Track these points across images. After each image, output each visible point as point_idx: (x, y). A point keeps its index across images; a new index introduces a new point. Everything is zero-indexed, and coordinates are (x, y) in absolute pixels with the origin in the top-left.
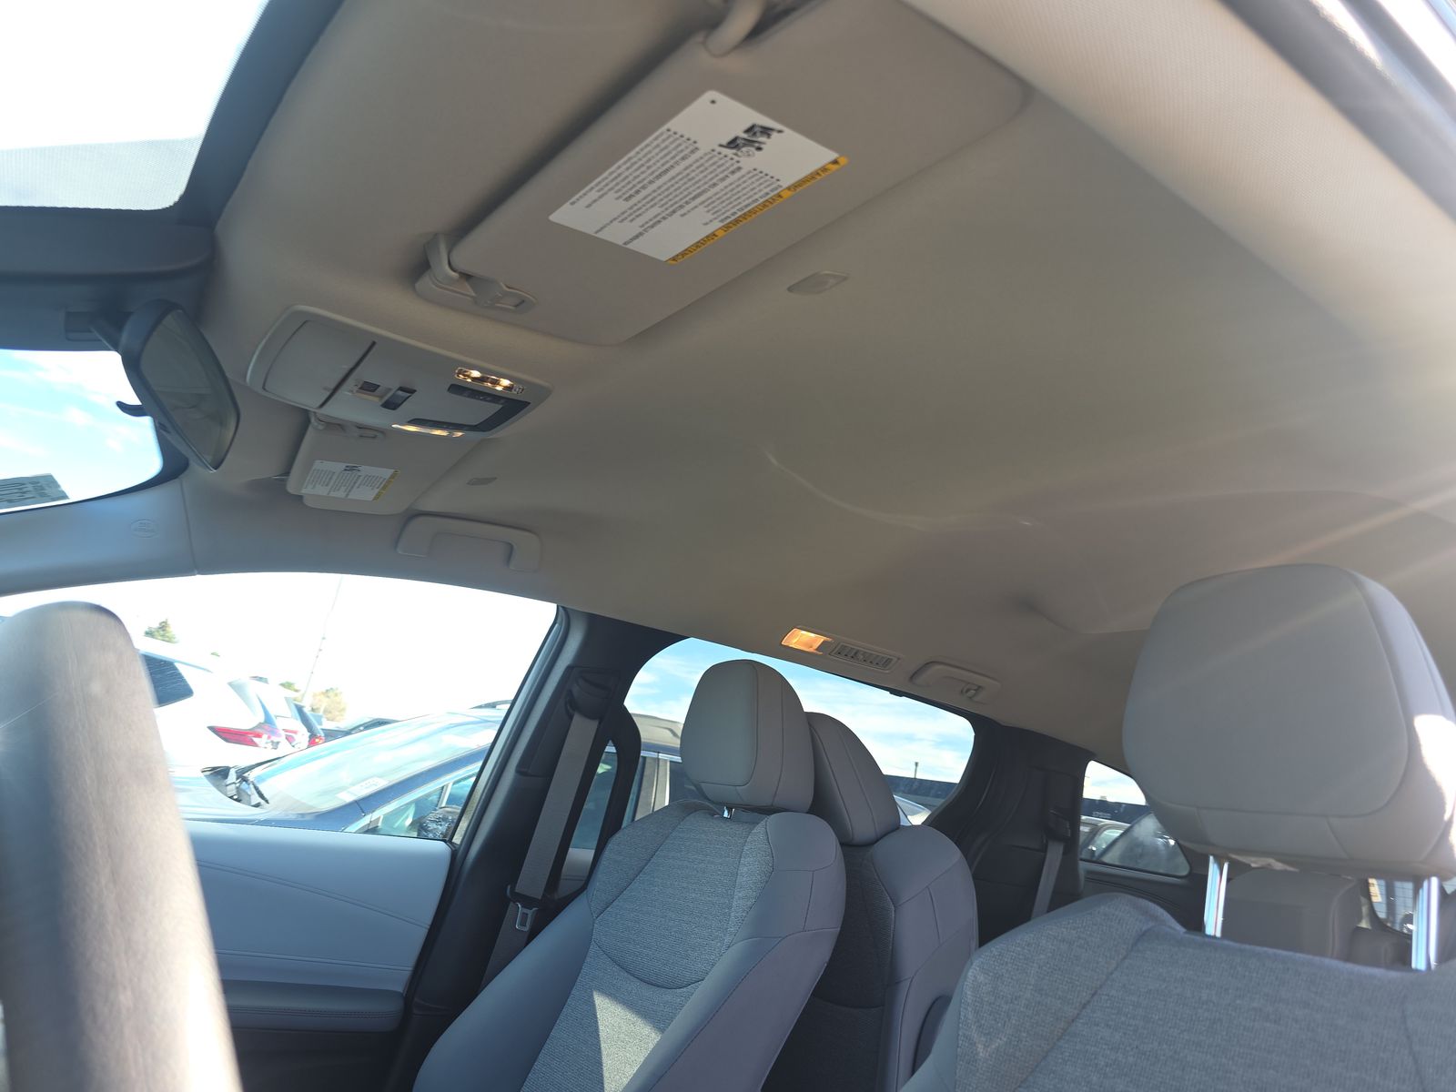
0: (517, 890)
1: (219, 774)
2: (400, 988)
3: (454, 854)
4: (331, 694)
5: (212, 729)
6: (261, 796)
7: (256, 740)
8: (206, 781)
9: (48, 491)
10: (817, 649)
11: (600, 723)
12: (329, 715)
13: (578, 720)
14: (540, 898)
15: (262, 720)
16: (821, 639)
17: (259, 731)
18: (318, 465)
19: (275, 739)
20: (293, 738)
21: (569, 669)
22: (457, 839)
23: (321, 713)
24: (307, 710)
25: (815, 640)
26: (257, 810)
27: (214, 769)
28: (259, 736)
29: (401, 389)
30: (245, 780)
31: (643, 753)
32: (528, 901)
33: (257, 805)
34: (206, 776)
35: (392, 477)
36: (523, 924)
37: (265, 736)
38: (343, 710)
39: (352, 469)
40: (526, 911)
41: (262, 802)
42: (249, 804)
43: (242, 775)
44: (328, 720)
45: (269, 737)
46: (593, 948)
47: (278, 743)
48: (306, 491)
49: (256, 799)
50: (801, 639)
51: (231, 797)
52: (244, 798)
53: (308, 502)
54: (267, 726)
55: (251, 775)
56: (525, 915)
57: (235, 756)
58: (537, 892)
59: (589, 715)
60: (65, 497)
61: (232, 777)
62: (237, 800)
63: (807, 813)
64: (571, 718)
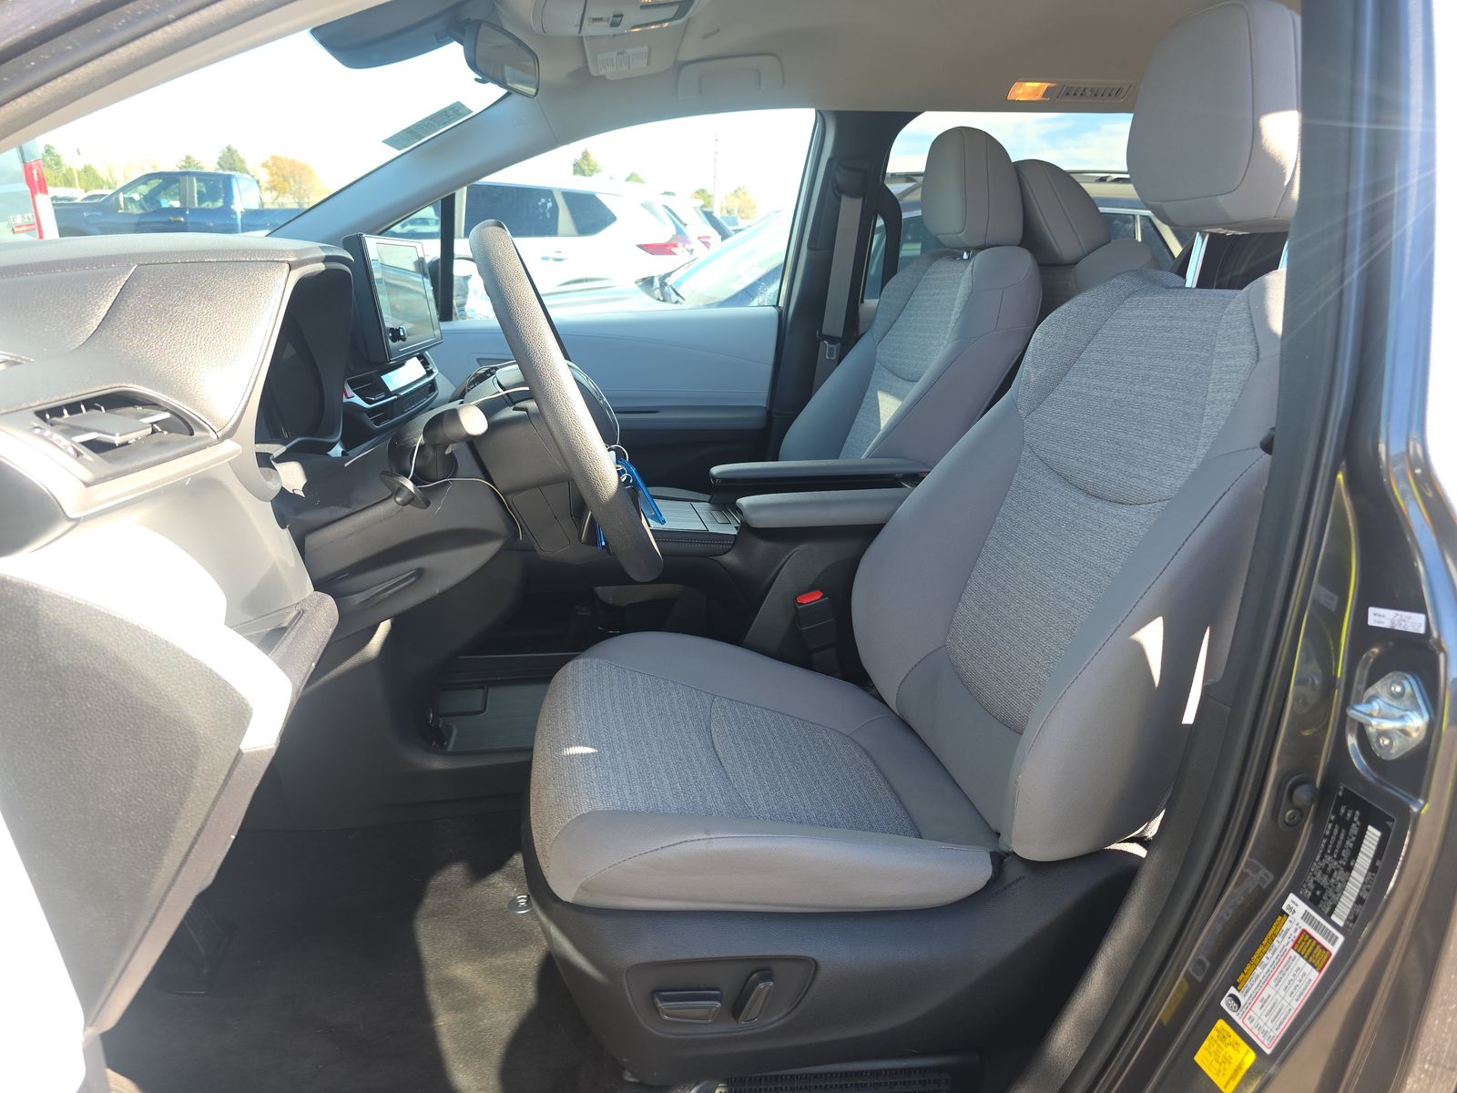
0: (824, 332)
1: (647, 283)
2: (763, 404)
3: (780, 315)
4: (740, 193)
5: (640, 246)
6: (677, 294)
7: (674, 250)
8: (639, 289)
9: (461, 112)
10: (1044, 96)
11: (863, 201)
12: (743, 215)
13: (845, 199)
14: (841, 335)
15: (675, 233)
16: (1046, 85)
17: (674, 242)
18: (600, 57)
19: (690, 247)
20: (708, 243)
21: (830, 161)
22: (781, 304)
23: (736, 214)
24: (717, 215)
25: (1039, 88)
26: (678, 306)
27: (644, 279)
28: (675, 246)
29: (615, 16)
30: (666, 284)
31: (905, 215)
32: (832, 340)
33: (677, 302)
34: (639, 286)
35: (650, 49)
36: (831, 355)
37: (680, 245)
38: (754, 207)
39: (622, 53)
40: (831, 346)
41: (680, 300)
42: (671, 302)
43: (663, 279)
44: (742, 218)
45: (684, 246)
46: (877, 364)
47: (692, 250)
48: (602, 72)
49: (675, 297)
50: (1028, 89)
51: (659, 299)
52: (668, 298)
53: (608, 77)
54: (679, 236)
55: (670, 281)
56: (831, 349)
57: (656, 266)
58: (838, 331)
59: (853, 195)
60: (471, 112)
61: (657, 283)
62: (664, 301)
63: (1019, 245)
64: (840, 200)
